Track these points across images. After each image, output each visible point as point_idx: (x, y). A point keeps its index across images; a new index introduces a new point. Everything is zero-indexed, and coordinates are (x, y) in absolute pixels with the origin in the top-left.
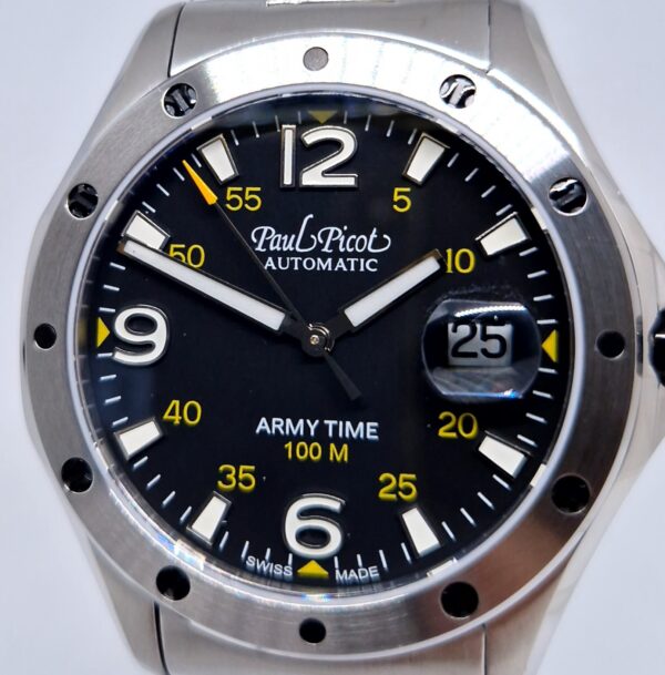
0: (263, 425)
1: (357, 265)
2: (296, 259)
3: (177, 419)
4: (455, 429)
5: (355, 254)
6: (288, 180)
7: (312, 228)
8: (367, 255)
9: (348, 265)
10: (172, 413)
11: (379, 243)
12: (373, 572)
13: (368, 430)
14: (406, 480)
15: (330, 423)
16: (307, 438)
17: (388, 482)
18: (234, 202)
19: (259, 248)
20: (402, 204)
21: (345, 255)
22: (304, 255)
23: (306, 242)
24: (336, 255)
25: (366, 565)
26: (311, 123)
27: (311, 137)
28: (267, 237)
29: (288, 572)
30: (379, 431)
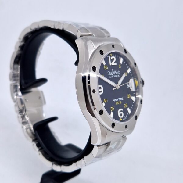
0: (113, 101)
1: (118, 76)
3: (105, 102)
8: (118, 74)
11: (119, 73)
15: (119, 99)
16: (117, 101)
17: (125, 105)
18: (105, 68)
20: (120, 67)
23: (113, 73)
24: (116, 75)
25: (125, 117)
30: (123, 99)
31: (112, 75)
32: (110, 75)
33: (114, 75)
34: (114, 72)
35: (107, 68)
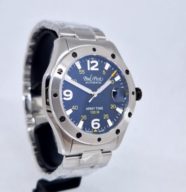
31: (90, 81)
32: (87, 81)
33: (93, 81)
34: (93, 78)
35: (83, 73)
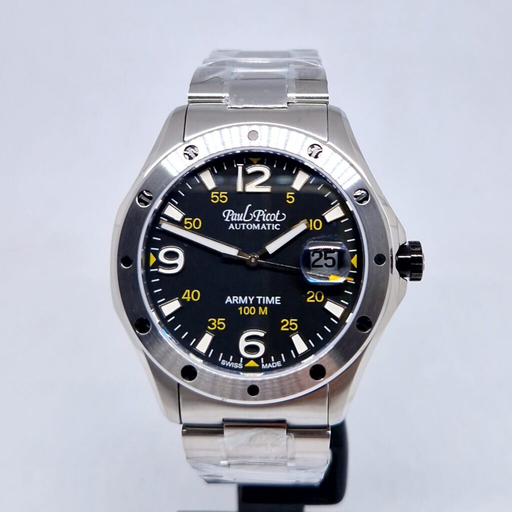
0: (228, 300)
1: (271, 226)
2: (244, 225)
3: (188, 298)
4: (314, 299)
5: (270, 222)
6: (240, 189)
7: (251, 210)
8: (275, 222)
9: (267, 227)
10: (186, 296)
11: (280, 217)
12: (279, 364)
13: (276, 300)
14: (293, 322)
15: (259, 298)
16: (249, 305)
17: (285, 323)
18: (215, 199)
19: (227, 220)
20: (290, 199)
21: (266, 222)
22: (247, 223)
23: (248, 217)
24: (261, 222)
25: (276, 361)
26: (250, 163)
27: (250, 170)
28: (230, 215)
29: (240, 366)
30: (281, 300)
